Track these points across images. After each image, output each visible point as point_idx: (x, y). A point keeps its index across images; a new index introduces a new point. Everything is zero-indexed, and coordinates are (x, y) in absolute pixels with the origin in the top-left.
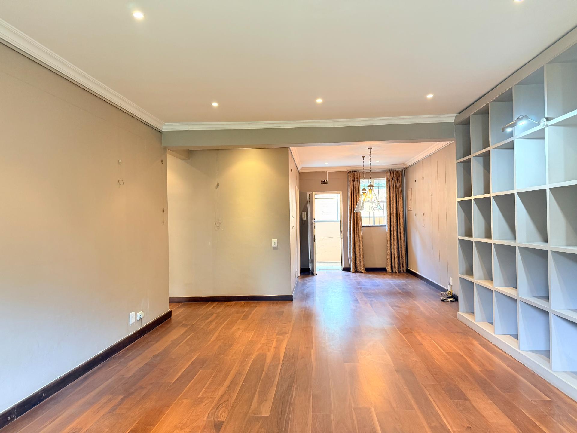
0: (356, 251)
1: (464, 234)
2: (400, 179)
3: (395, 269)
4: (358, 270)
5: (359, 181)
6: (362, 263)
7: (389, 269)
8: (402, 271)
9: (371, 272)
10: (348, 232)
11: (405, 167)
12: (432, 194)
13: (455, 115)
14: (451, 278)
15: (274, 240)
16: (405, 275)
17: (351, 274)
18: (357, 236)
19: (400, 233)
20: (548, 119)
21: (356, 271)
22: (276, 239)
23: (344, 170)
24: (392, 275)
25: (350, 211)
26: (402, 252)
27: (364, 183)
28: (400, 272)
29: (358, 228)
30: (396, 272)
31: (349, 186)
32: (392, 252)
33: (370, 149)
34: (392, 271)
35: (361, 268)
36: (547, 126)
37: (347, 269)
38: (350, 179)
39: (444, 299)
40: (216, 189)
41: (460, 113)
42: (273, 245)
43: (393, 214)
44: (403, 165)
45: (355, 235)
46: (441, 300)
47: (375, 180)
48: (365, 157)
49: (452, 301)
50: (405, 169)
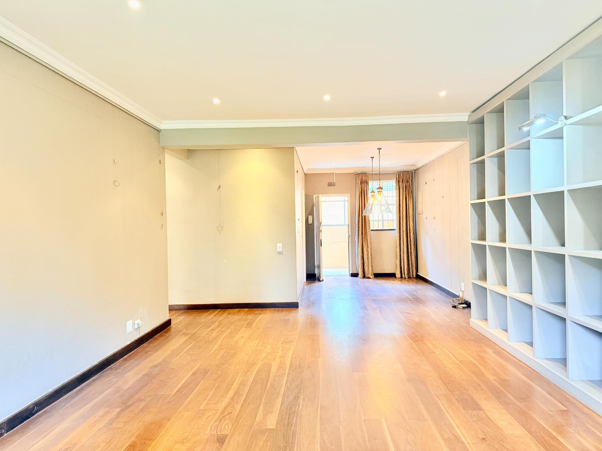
0: (364, 256)
1: (477, 238)
2: (410, 181)
3: (404, 275)
4: (367, 275)
5: (367, 183)
6: (370, 268)
7: (398, 275)
8: (412, 277)
9: (380, 278)
10: (356, 236)
11: (415, 168)
12: (443, 197)
13: (469, 114)
14: (463, 284)
15: (280, 245)
16: (415, 280)
17: (359, 279)
18: (365, 241)
19: (410, 237)
20: (566, 118)
21: (364, 277)
22: (281, 244)
23: (352, 171)
24: (401, 281)
25: (358, 214)
26: (412, 256)
27: (373, 185)
28: (409, 278)
29: (367, 232)
30: (406, 278)
31: (357, 189)
32: (402, 257)
33: (379, 149)
34: (402, 277)
35: (369, 273)
36: (565, 125)
37: (355, 275)
38: (359, 181)
39: (456, 305)
40: (218, 191)
41: (473, 112)
42: (278, 250)
43: (403, 217)
44: (413, 166)
45: (364, 240)
46: (453, 307)
47: (384, 183)
48: (373, 157)
49: (464, 308)
50: (415, 170)
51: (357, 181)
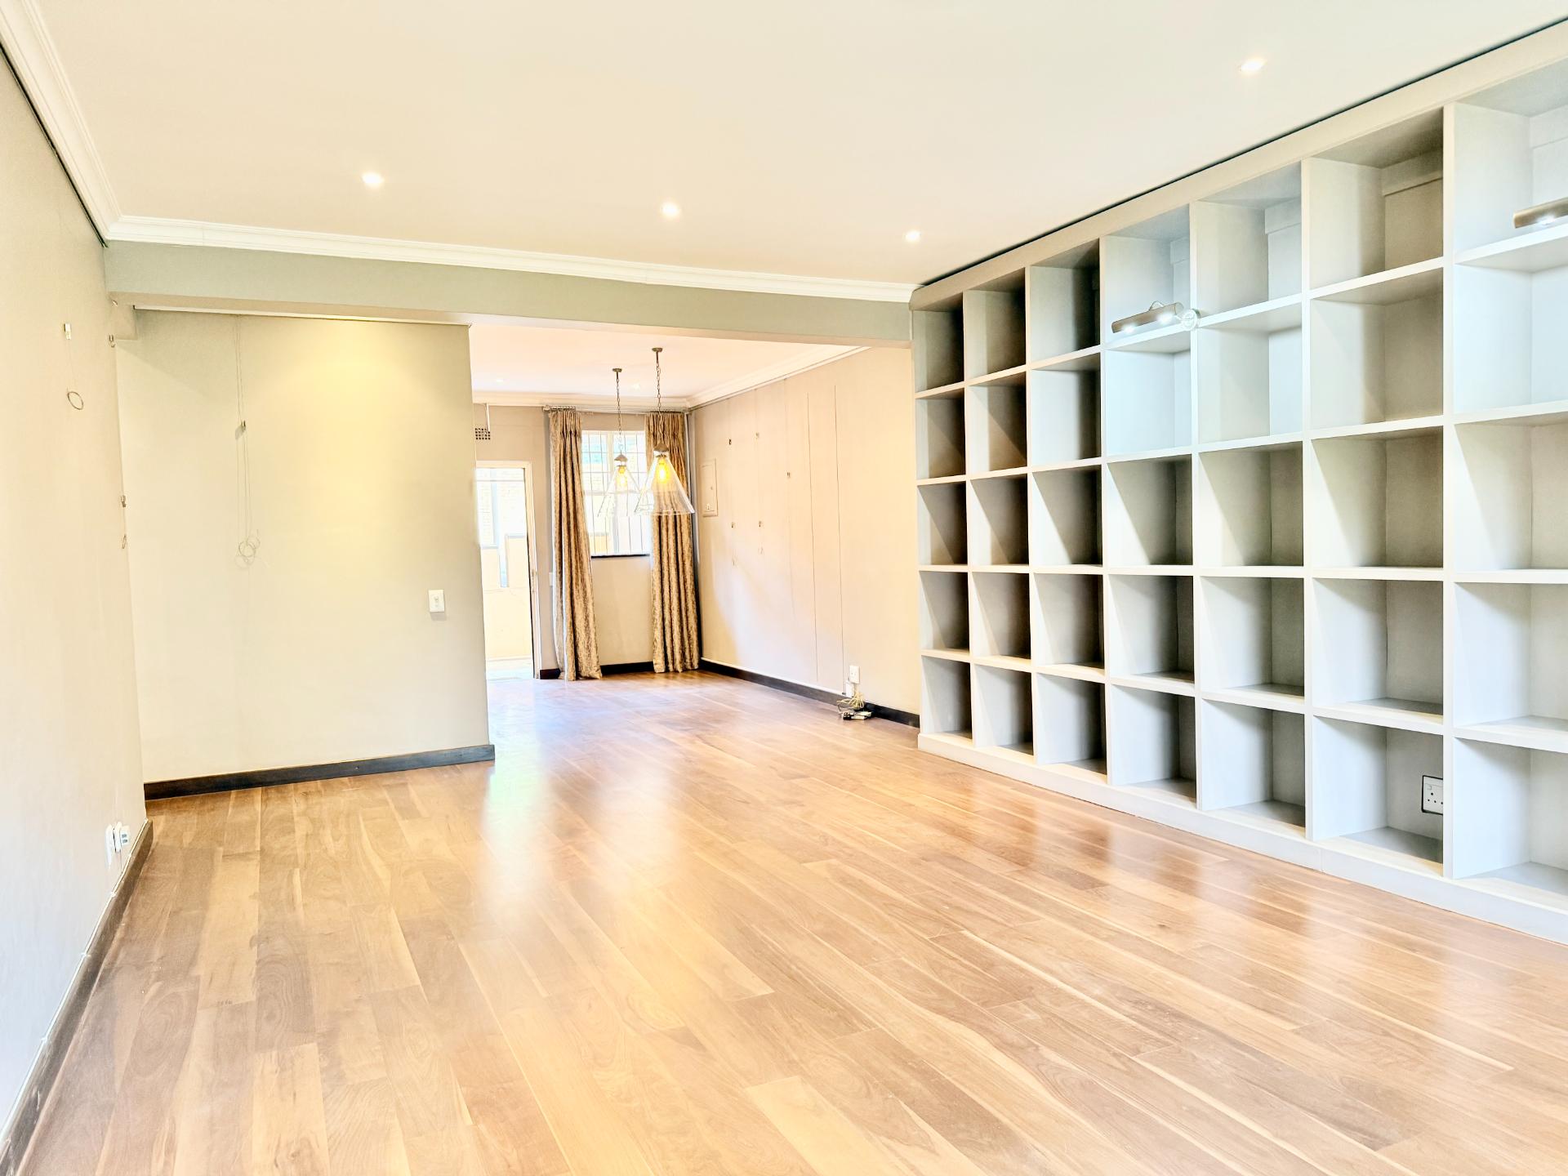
0: (577, 623)
3: (673, 664)
4: (584, 673)
5: (577, 434)
6: (593, 654)
7: (659, 666)
8: (689, 667)
9: (617, 676)
10: (554, 573)
11: (689, 405)
12: (789, 474)
13: (915, 286)
14: (854, 669)
15: (436, 594)
17: (565, 684)
18: (577, 584)
20: (1199, 313)
21: (578, 676)
22: (442, 591)
23: (536, 403)
24: (667, 677)
25: (558, 515)
26: (689, 619)
28: (685, 670)
29: (582, 563)
30: (678, 672)
31: (552, 450)
32: (667, 622)
33: (658, 350)
34: (667, 670)
35: (591, 666)
36: (1197, 327)
37: (550, 674)
40: (237, 438)
41: (927, 284)
42: (433, 609)
43: (667, 523)
44: (685, 400)
45: (574, 582)
48: (620, 370)
49: (867, 718)
50: (691, 410)
51: (552, 429)
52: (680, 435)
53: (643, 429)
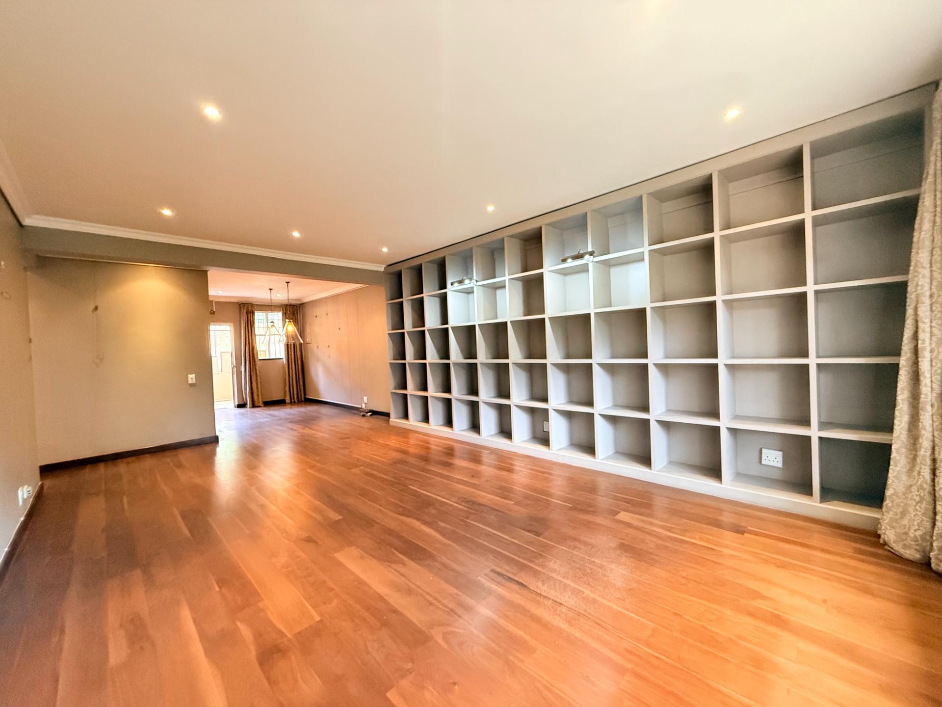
0: (253, 385)
1: (396, 358)
3: (294, 399)
5: (253, 313)
6: (260, 397)
7: (288, 400)
8: (301, 400)
9: (270, 405)
10: (243, 367)
11: (299, 303)
12: (339, 329)
13: (384, 266)
14: (365, 398)
15: (192, 376)
17: (248, 410)
20: (477, 281)
21: (254, 406)
23: (235, 301)
24: (292, 405)
25: (245, 343)
26: (300, 382)
27: (260, 316)
28: (298, 401)
29: (254, 362)
30: (295, 402)
31: (242, 318)
32: (291, 384)
34: (291, 402)
35: (260, 402)
36: (476, 285)
37: (241, 406)
40: (93, 313)
41: (389, 265)
42: (190, 382)
43: (291, 346)
44: (298, 301)
45: (252, 369)
46: (362, 415)
48: (272, 289)
50: (300, 304)
51: (242, 310)
52: (296, 314)
53: (280, 311)
